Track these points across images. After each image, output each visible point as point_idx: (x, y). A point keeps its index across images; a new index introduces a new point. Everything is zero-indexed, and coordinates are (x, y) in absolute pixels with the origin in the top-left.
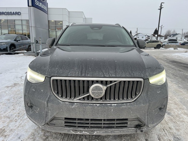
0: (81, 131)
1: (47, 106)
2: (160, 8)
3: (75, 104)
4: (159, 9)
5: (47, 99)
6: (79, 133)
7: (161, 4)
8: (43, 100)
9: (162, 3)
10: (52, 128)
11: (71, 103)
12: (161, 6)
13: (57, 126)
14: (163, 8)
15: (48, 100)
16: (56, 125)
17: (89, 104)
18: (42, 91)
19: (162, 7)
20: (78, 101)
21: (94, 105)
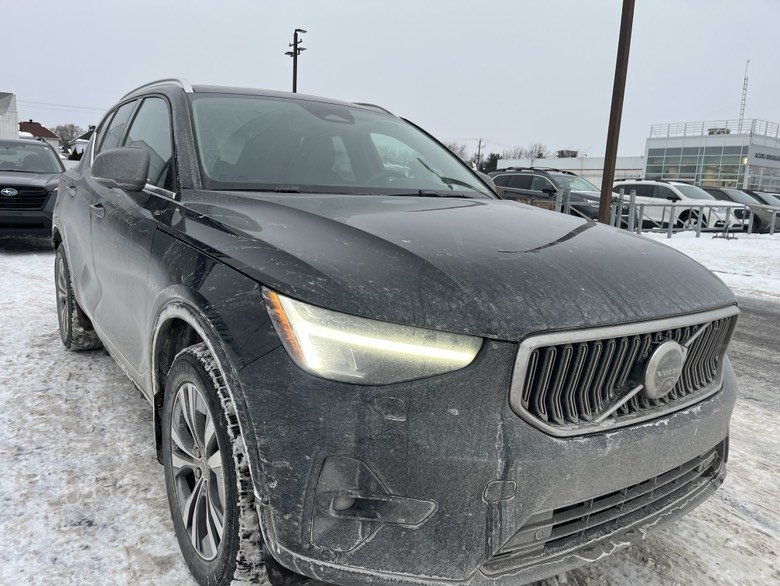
0: (602, 543)
1: (504, 477)
2: (292, 49)
3: (608, 435)
4: (288, 53)
5: (498, 445)
6: (604, 554)
7: (296, 35)
8: (477, 454)
9: (299, 30)
10: (506, 573)
11: (595, 439)
12: (296, 43)
13: (516, 558)
14: (303, 49)
15: (507, 449)
16: (512, 555)
17: (645, 426)
18: (455, 412)
19: (299, 46)
20: (610, 424)
21: (657, 424)
